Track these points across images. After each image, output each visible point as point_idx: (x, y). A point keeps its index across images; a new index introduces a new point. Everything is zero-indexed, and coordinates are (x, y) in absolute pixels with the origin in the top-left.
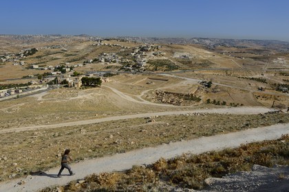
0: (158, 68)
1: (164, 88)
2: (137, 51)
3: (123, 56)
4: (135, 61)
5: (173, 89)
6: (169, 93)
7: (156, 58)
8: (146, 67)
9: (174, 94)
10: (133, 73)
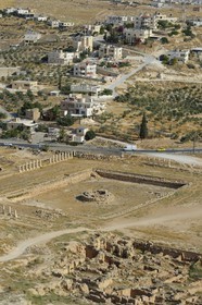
0: (151, 127)
1: (145, 223)
2: (89, 42)
3: (25, 65)
4: (66, 91)
5: (182, 230)
6: (155, 250)
7: (170, 76)
8: (102, 119)
9: (175, 254)
10: (34, 149)
